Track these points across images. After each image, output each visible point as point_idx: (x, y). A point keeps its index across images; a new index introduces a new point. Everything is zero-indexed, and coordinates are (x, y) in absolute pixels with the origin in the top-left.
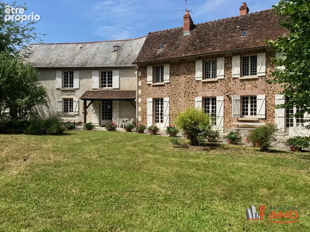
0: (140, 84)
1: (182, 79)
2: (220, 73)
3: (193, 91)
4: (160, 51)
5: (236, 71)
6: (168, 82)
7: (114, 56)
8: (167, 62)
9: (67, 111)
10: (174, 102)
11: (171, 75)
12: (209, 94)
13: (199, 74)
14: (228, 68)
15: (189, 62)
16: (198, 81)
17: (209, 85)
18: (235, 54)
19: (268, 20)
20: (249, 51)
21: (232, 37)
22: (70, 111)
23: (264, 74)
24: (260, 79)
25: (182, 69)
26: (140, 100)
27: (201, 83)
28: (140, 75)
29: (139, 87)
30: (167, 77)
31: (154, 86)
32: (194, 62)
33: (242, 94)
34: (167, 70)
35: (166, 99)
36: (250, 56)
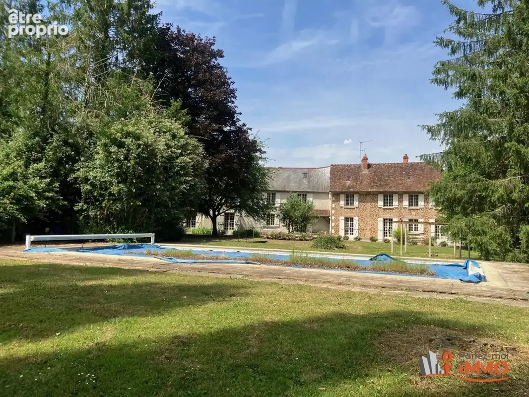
0: (334, 206)
1: (368, 205)
2: (395, 203)
3: (376, 213)
4: (348, 183)
5: (406, 203)
6: (358, 206)
7: (305, 181)
8: (357, 193)
9: (269, 224)
10: (361, 221)
11: (360, 202)
12: (388, 217)
13: (381, 203)
14: (400, 201)
15: (373, 194)
16: (380, 208)
17: (388, 211)
18: (405, 193)
19: (423, 171)
20: (414, 192)
21: (401, 180)
22: (272, 224)
23: (423, 207)
24: (420, 210)
25: (369, 198)
26: (333, 218)
27: (382, 210)
28: (334, 199)
29: (332, 208)
30: (356, 203)
31: (345, 208)
32: (377, 195)
33: (410, 218)
34: (356, 197)
35: (356, 218)
36: (414, 194)
